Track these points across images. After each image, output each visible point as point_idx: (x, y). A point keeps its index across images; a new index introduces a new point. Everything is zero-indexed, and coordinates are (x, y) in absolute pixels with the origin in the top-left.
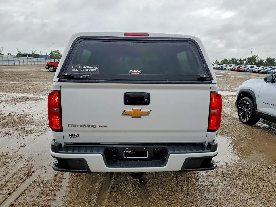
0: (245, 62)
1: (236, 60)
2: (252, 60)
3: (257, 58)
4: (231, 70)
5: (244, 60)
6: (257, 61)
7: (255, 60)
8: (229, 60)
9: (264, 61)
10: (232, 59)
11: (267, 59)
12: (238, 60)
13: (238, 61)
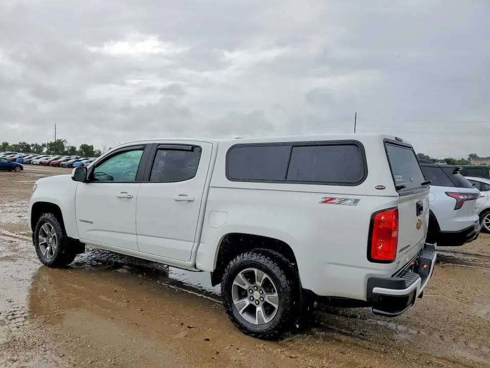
0: (45, 150)
1: (28, 146)
2: (57, 147)
3: (64, 143)
4: (41, 164)
5: (44, 145)
6: (66, 150)
7: (63, 147)
8: (13, 145)
9: (78, 149)
10: (20, 143)
11: (81, 146)
12: (33, 145)
13: (31, 148)
